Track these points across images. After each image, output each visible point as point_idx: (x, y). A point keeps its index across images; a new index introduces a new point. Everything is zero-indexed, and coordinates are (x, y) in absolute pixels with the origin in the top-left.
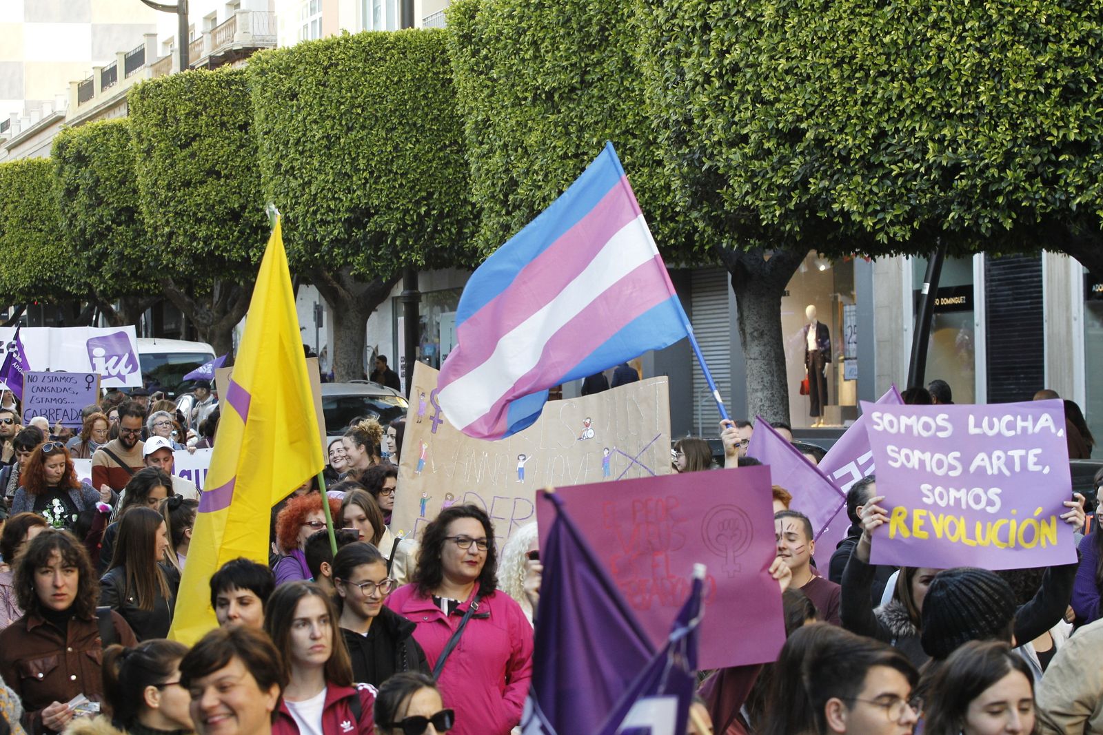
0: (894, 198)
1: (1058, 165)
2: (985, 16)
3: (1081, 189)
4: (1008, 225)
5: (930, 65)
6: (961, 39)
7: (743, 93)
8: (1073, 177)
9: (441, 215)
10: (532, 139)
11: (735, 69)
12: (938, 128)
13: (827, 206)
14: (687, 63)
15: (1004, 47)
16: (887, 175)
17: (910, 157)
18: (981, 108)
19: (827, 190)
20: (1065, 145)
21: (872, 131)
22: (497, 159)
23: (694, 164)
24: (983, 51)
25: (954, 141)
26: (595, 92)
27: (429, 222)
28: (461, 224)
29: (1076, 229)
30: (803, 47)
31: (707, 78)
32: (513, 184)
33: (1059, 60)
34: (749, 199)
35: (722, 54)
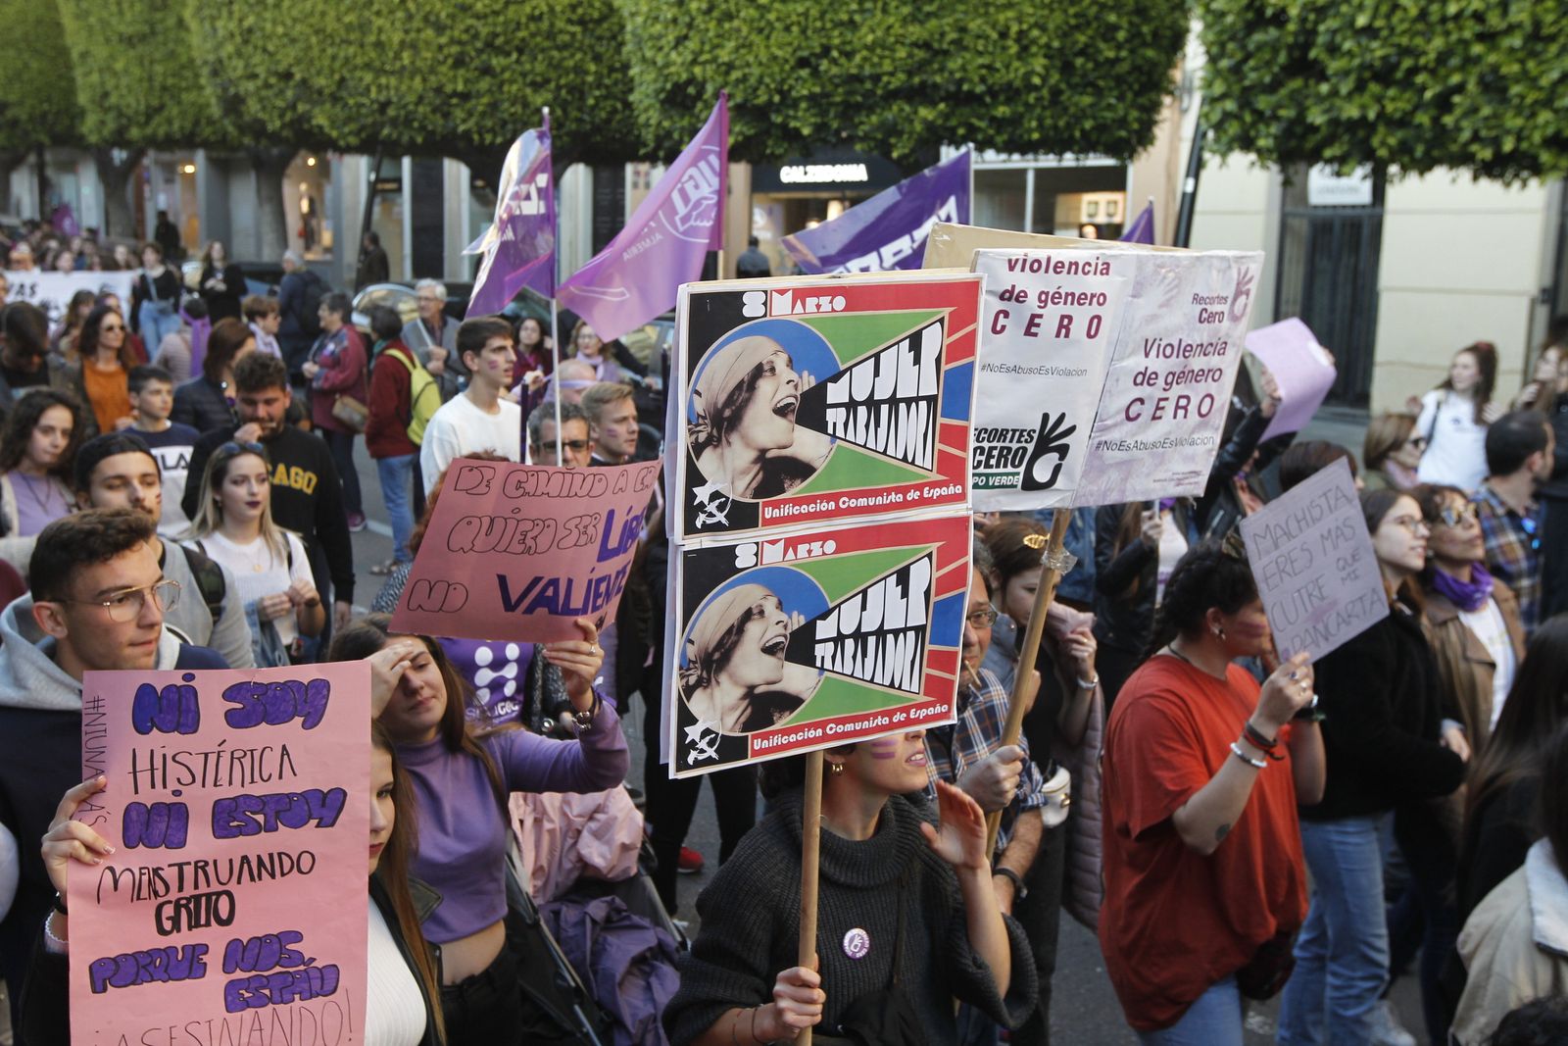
0: (348, 120)
1: (450, 106)
2: (407, 10)
3: (464, 121)
4: (419, 140)
5: (372, 38)
6: (393, 23)
7: (256, 47)
8: (459, 114)
9: (58, 113)
10: (119, 66)
11: (250, 31)
12: (377, 77)
13: (309, 120)
14: (220, 24)
15: (419, 31)
16: (346, 105)
17: (362, 95)
18: (403, 68)
19: (309, 111)
20: (455, 94)
21: (337, 77)
22: (95, 78)
23: (225, 90)
24: (407, 32)
25: (387, 87)
26: (160, 38)
27: (50, 117)
28: (73, 118)
29: (461, 145)
30: (295, 20)
31: (232, 35)
32: (106, 95)
33: (453, 41)
34: (261, 115)
35: (241, 20)
